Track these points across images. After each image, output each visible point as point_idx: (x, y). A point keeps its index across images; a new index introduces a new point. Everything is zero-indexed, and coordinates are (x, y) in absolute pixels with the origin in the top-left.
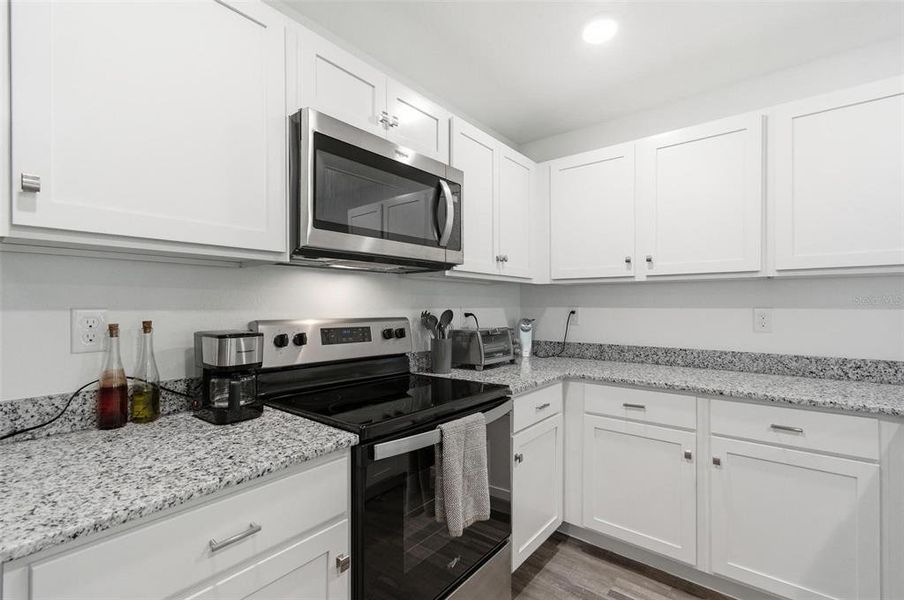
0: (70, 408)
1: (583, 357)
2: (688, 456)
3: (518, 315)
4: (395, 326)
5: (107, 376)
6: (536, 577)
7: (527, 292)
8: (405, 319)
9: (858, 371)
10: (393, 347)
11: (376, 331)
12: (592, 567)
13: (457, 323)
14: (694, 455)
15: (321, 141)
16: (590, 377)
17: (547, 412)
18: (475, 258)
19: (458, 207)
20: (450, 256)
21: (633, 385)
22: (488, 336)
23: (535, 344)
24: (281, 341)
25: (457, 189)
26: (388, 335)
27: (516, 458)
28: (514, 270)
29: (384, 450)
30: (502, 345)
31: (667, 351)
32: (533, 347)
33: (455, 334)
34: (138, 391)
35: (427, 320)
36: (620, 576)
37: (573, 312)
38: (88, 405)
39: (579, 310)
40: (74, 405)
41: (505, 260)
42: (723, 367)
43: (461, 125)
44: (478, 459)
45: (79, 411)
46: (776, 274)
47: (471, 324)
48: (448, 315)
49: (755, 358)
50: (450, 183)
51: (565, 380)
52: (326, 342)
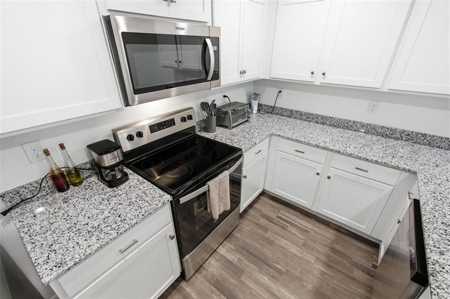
0: (42, 186)
1: (282, 115)
2: (318, 174)
3: (252, 90)
5: (52, 171)
6: (250, 210)
8: (192, 108)
9: (408, 137)
10: (188, 124)
12: (273, 206)
14: (320, 174)
15: (127, 37)
16: (282, 136)
17: (260, 153)
19: (217, 53)
21: (301, 142)
22: (234, 112)
23: (260, 105)
24: (130, 138)
25: (216, 41)
26: (183, 120)
27: (244, 177)
29: (183, 200)
31: (323, 117)
32: (258, 107)
34: (69, 173)
35: (204, 106)
36: (282, 209)
37: (280, 92)
38: (49, 183)
39: (284, 91)
40: (43, 185)
41: (245, 72)
42: (347, 128)
44: (226, 190)
45: (47, 186)
46: (387, 91)
47: (226, 101)
49: (363, 125)
50: (212, 39)
51: (271, 135)
52: (152, 132)
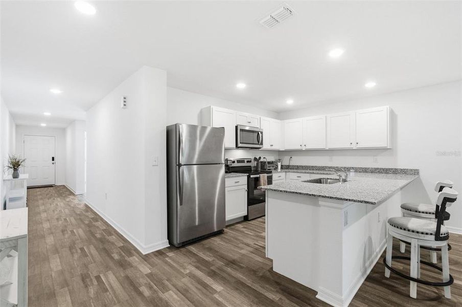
1: (294, 169)
3: (277, 158)
4: (249, 160)
7: (280, 153)
8: (251, 159)
10: (248, 164)
11: (246, 161)
13: (262, 160)
15: (242, 130)
17: (281, 178)
18: (266, 146)
19: (262, 136)
20: (261, 146)
21: (299, 173)
22: (269, 163)
25: (262, 133)
26: (248, 162)
29: (252, 176)
30: (272, 165)
33: (261, 162)
35: (255, 159)
37: (291, 157)
39: (293, 157)
41: (272, 146)
43: (263, 118)
47: (265, 160)
48: (260, 158)
49: (329, 168)
51: (286, 172)
52: (238, 163)
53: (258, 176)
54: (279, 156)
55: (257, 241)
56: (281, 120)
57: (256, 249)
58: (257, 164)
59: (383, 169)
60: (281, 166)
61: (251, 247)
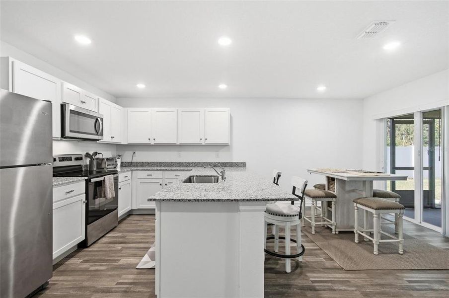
1: (137, 166)
2: (161, 184)
3: (116, 153)
4: (79, 156)
7: (118, 146)
8: (81, 155)
10: (78, 163)
11: (73, 157)
13: (98, 156)
15: (73, 112)
16: (139, 169)
17: (127, 178)
18: (106, 138)
19: (102, 124)
20: (100, 138)
21: (149, 170)
22: (108, 159)
25: (102, 120)
26: (77, 159)
27: (119, 188)
28: (116, 140)
29: (93, 180)
30: (112, 162)
31: (160, 163)
33: (97, 160)
35: (87, 155)
37: (134, 153)
39: (136, 152)
41: (113, 138)
42: (172, 166)
43: (102, 100)
47: (103, 156)
48: (95, 153)
49: (178, 163)
50: (100, 118)
51: (132, 170)
52: (60, 161)
53: (101, 179)
54: (117, 151)
55: (119, 276)
56: (123, 107)
57: (125, 292)
58: (91, 162)
59: (223, 163)
60: (121, 163)
61: (116, 292)
